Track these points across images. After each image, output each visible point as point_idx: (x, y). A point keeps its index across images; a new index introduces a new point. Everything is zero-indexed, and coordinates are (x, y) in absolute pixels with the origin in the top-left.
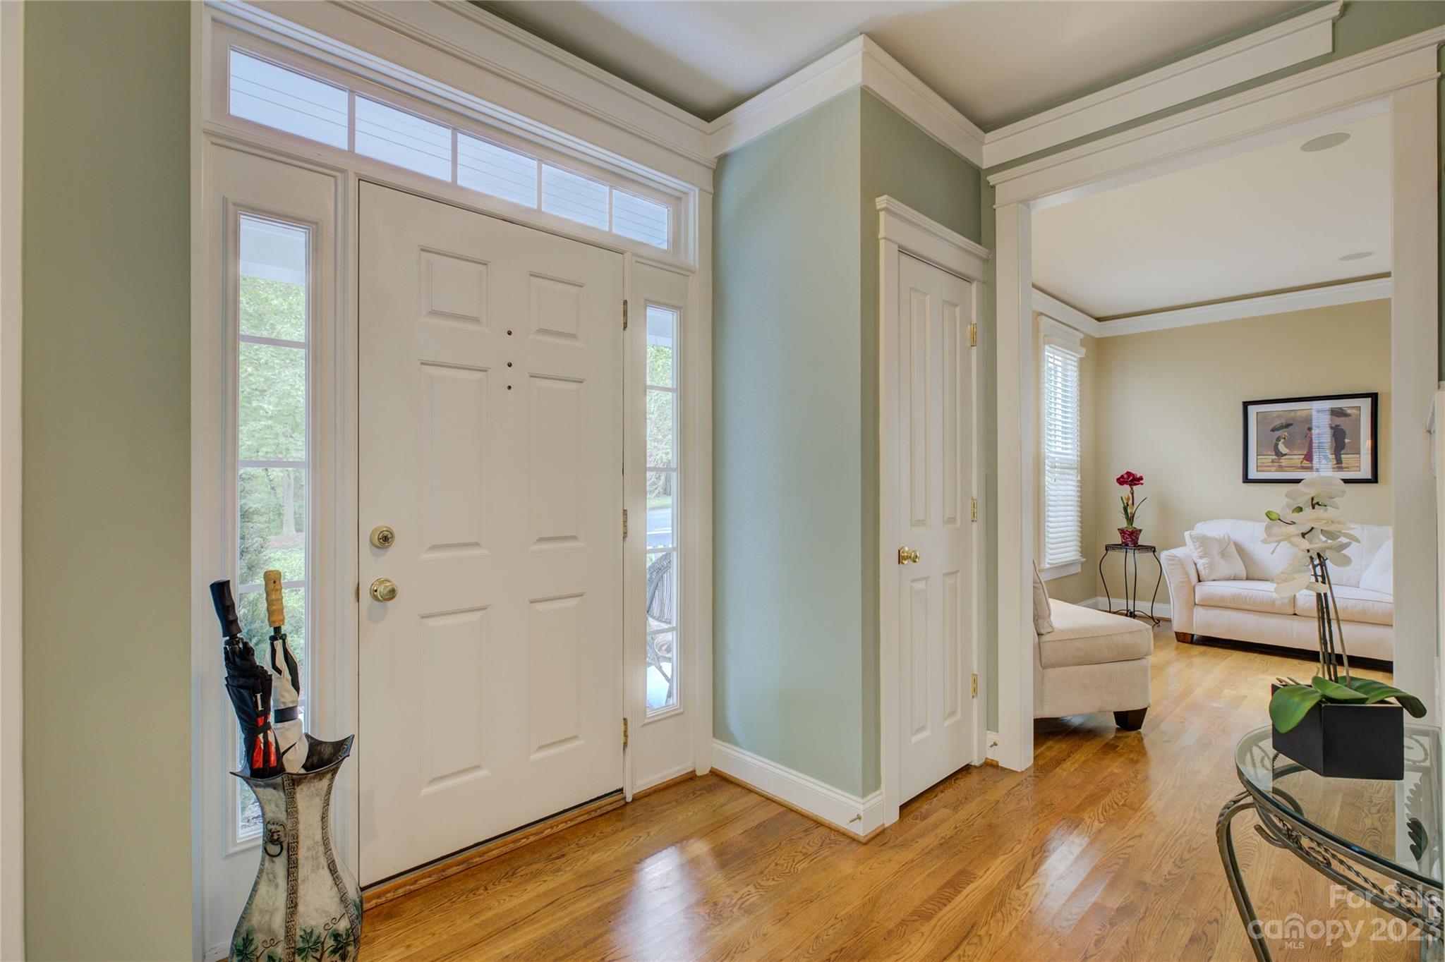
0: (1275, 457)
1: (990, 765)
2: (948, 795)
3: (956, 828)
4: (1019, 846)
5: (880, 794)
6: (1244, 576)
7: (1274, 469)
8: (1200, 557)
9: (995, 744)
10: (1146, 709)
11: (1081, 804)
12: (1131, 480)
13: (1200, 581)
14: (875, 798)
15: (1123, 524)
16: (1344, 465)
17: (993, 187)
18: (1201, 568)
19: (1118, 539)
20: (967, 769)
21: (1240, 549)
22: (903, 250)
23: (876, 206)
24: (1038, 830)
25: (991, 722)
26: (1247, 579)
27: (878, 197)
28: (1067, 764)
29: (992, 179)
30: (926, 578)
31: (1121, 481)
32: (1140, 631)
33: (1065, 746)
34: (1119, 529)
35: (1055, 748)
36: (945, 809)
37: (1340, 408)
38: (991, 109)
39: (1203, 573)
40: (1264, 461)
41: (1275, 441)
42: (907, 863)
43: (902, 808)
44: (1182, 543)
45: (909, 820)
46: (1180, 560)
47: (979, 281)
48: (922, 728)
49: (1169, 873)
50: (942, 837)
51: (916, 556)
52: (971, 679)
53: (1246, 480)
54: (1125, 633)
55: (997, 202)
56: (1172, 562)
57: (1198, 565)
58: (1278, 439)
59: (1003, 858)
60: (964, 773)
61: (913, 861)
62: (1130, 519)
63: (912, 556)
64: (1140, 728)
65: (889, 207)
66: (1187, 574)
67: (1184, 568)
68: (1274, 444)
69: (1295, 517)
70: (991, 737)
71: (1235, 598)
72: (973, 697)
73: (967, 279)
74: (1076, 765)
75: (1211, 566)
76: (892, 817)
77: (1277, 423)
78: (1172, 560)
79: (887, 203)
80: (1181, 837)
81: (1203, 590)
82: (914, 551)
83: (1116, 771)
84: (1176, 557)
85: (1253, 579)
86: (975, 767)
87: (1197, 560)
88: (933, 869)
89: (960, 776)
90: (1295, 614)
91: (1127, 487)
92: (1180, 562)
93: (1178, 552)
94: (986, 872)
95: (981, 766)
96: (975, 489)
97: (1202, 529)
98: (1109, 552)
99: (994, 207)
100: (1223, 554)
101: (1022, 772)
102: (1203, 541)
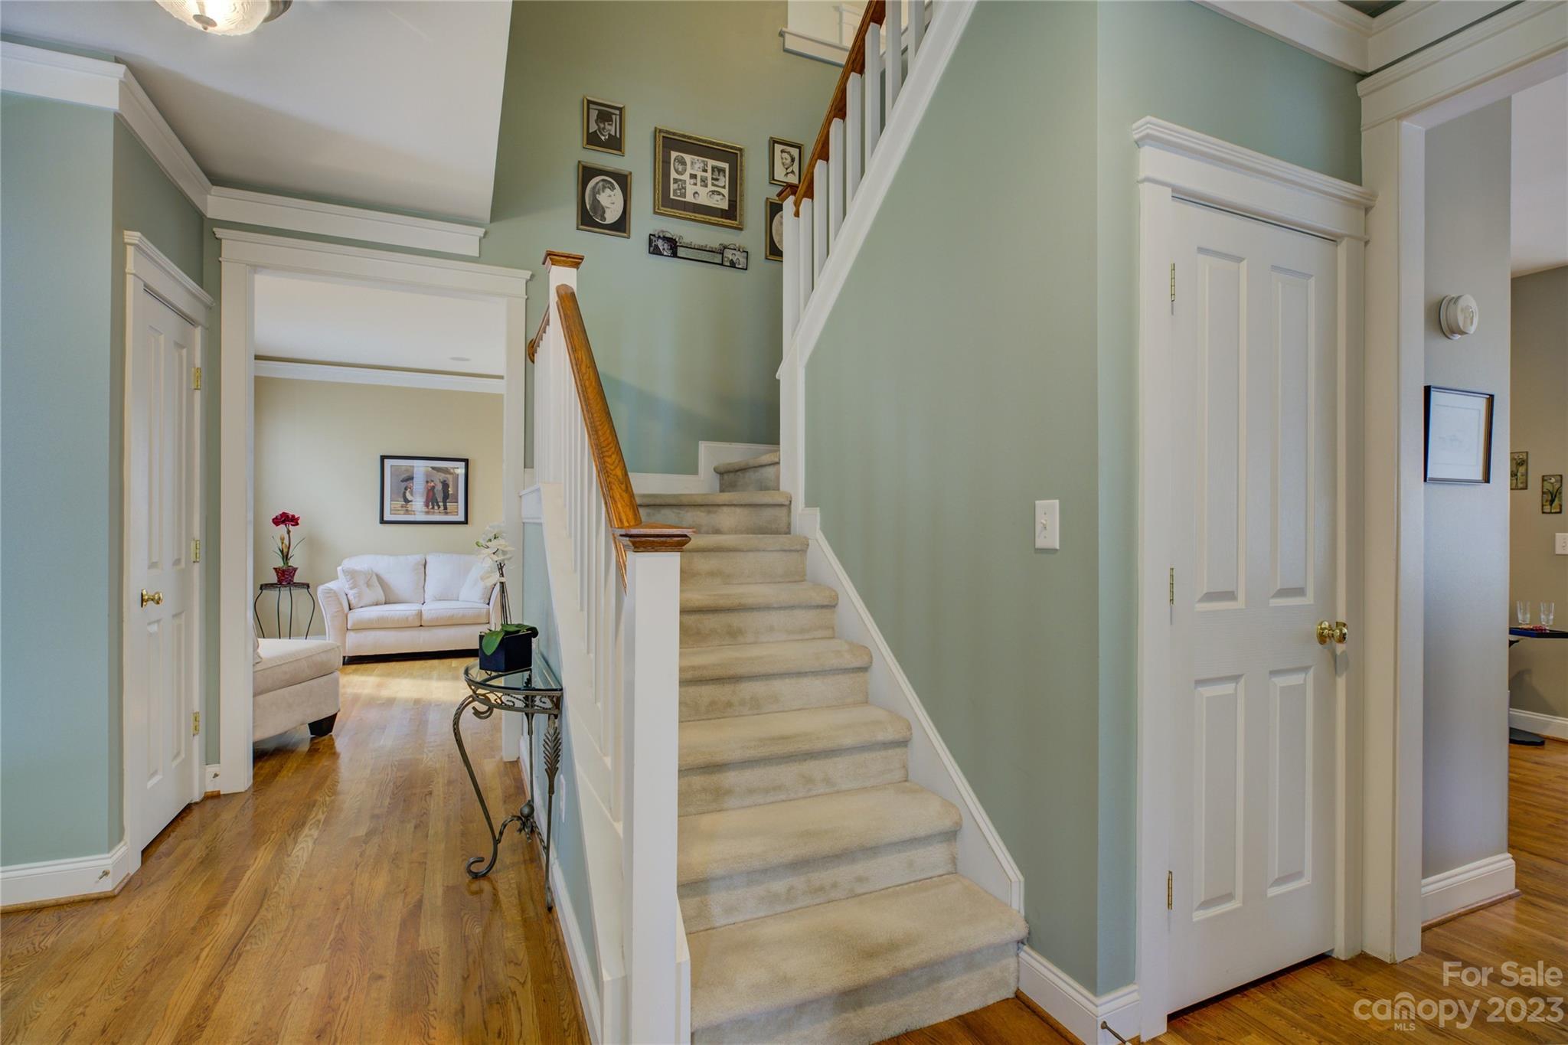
0: (404, 503)
1: (213, 797)
2: (180, 830)
3: (207, 847)
4: (274, 835)
5: (124, 845)
6: (384, 601)
7: (402, 512)
8: (351, 589)
9: (216, 775)
10: (335, 716)
11: (309, 792)
12: (286, 519)
13: (350, 609)
14: (120, 850)
15: (280, 564)
16: (448, 511)
17: (220, 240)
18: (351, 598)
19: (274, 579)
20: (188, 808)
21: (380, 579)
22: (148, 290)
23: (123, 238)
24: (283, 820)
25: (212, 755)
26: (385, 603)
27: (127, 230)
28: (284, 772)
29: (220, 232)
30: (158, 621)
31: (277, 521)
32: (333, 649)
33: (274, 762)
34: (274, 569)
35: (268, 766)
36: (186, 841)
37: (447, 468)
38: (224, 168)
39: (353, 602)
40: (396, 506)
41: (403, 490)
42: (175, 887)
43: (143, 852)
44: (335, 578)
45: (152, 861)
46: (335, 592)
47: (203, 326)
48: (155, 773)
49: (389, 804)
50: (199, 858)
51: (160, 598)
52: (192, 718)
53: (382, 521)
54: (322, 652)
55: (223, 255)
56: (328, 595)
57: (349, 596)
58: (406, 489)
59: (264, 847)
60: (188, 811)
61: (180, 884)
62: (286, 557)
63: (156, 598)
64: (331, 731)
65: (140, 244)
66: (341, 604)
67: (338, 599)
68: (402, 492)
69: (489, 544)
70: (212, 769)
71: (381, 619)
72: (194, 735)
73: (192, 322)
74: (292, 771)
75: (359, 596)
76: (135, 864)
77: (404, 476)
78: (328, 593)
79: (139, 241)
80: (389, 783)
81: (354, 616)
82: (156, 593)
83: (325, 764)
84: (331, 590)
85: (389, 603)
86: (196, 803)
87: (347, 591)
88: (205, 879)
89: (184, 815)
90: (421, 626)
91: (282, 526)
92: (333, 594)
93: (331, 585)
94: (255, 860)
95: (202, 801)
96: (197, 531)
97: (349, 564)
98: (264, 591)
99: (220, 259)
100: (368, 585)
101: (246, 791)
102: (352, 575)
